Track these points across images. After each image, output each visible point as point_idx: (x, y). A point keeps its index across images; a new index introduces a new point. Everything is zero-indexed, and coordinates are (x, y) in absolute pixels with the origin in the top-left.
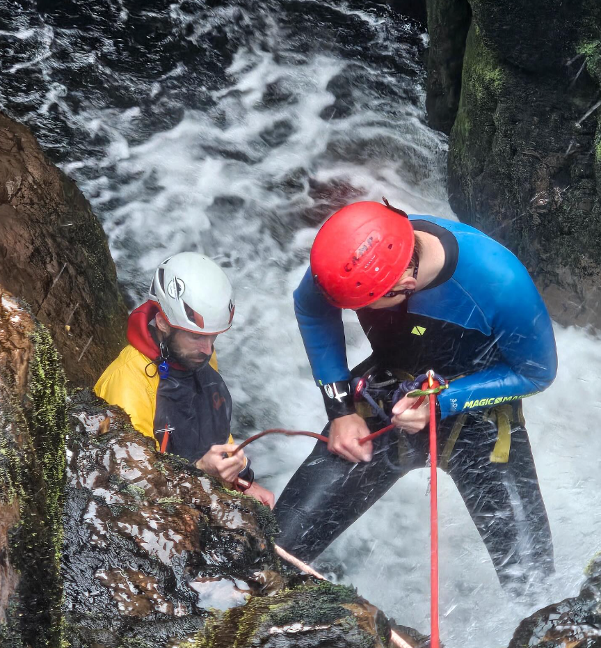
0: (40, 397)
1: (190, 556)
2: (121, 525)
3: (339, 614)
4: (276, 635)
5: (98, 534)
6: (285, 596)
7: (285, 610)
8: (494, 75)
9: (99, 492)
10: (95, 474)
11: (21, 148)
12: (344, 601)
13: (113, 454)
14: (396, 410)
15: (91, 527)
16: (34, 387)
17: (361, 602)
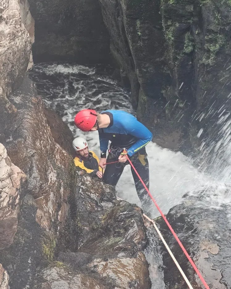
0: (71, 170)
1: (100, 198)
2: (87, 193)
3: (134, 209)
4: (121, 214)
5: (82, 195)
6: (123, 206)
7: (123, 209)
8: (145, 98)
9: (82, 186)
10: (81, 183)
11: (55, 117)
12: (134, 207)
13: (84, 179)
14: (119, 158)
15: (81, 193)
16: (70, 167)
17: (137, 207)
